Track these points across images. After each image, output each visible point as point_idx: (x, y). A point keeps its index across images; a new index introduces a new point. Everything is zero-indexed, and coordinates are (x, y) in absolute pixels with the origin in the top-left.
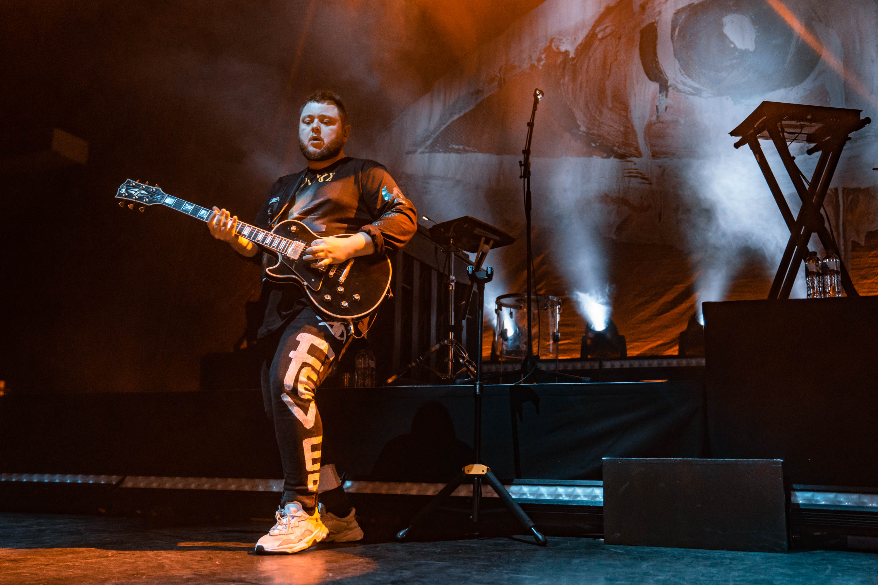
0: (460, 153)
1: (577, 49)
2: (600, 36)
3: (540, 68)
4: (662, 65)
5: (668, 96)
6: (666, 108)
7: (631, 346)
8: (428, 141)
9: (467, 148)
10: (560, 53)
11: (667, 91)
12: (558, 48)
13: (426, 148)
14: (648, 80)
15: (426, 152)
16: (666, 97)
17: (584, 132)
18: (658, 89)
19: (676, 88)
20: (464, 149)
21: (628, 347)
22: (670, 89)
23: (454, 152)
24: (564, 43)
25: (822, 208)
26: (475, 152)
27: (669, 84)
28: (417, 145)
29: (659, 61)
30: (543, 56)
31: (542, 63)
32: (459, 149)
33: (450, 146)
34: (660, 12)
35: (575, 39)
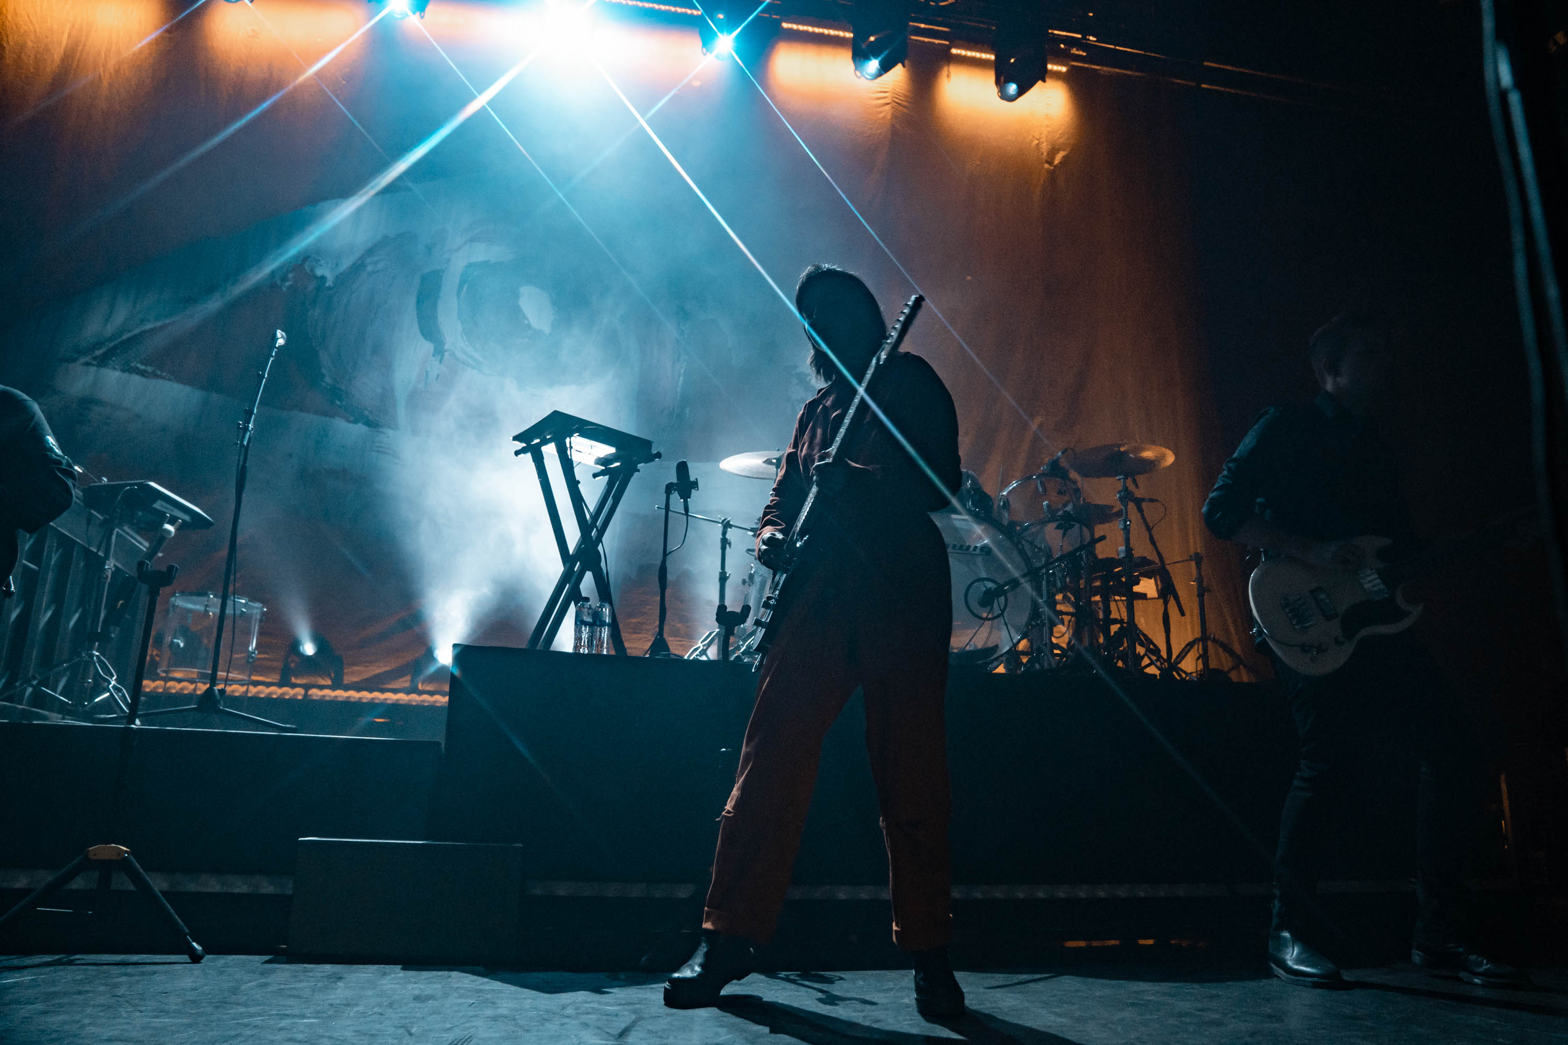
0: (147, 377)
1: (337, 277)
2: (370, 268)
3: (284, 289)
4: (441, 323)
5: (442, 363)
6: (438, 375)
7: (350, 670)
8: (98, 349)
9: (159, 372)
10: (315, 277)
11: (442, 356)
12: (312, 270)
13: (95, 358)
14: (421, 337)
15: (93, 365)
16: (441, 362)
17: (328, 384)
18: (432, 351)
19: (453, 355)
20: (153, 372)
21: (345, 671)
22: (446, 354)
23: (137, 374)
24: (321, 265)
25: (601, 544)
26: (169, 380)
27: (446, 347)
28: (81, 352)
29: (439, 317)
30: (290, 276)
31: (287, 284)
32: (145, 371)
33: (132, 365)
34: (449, 261)
35: (337, 265)
